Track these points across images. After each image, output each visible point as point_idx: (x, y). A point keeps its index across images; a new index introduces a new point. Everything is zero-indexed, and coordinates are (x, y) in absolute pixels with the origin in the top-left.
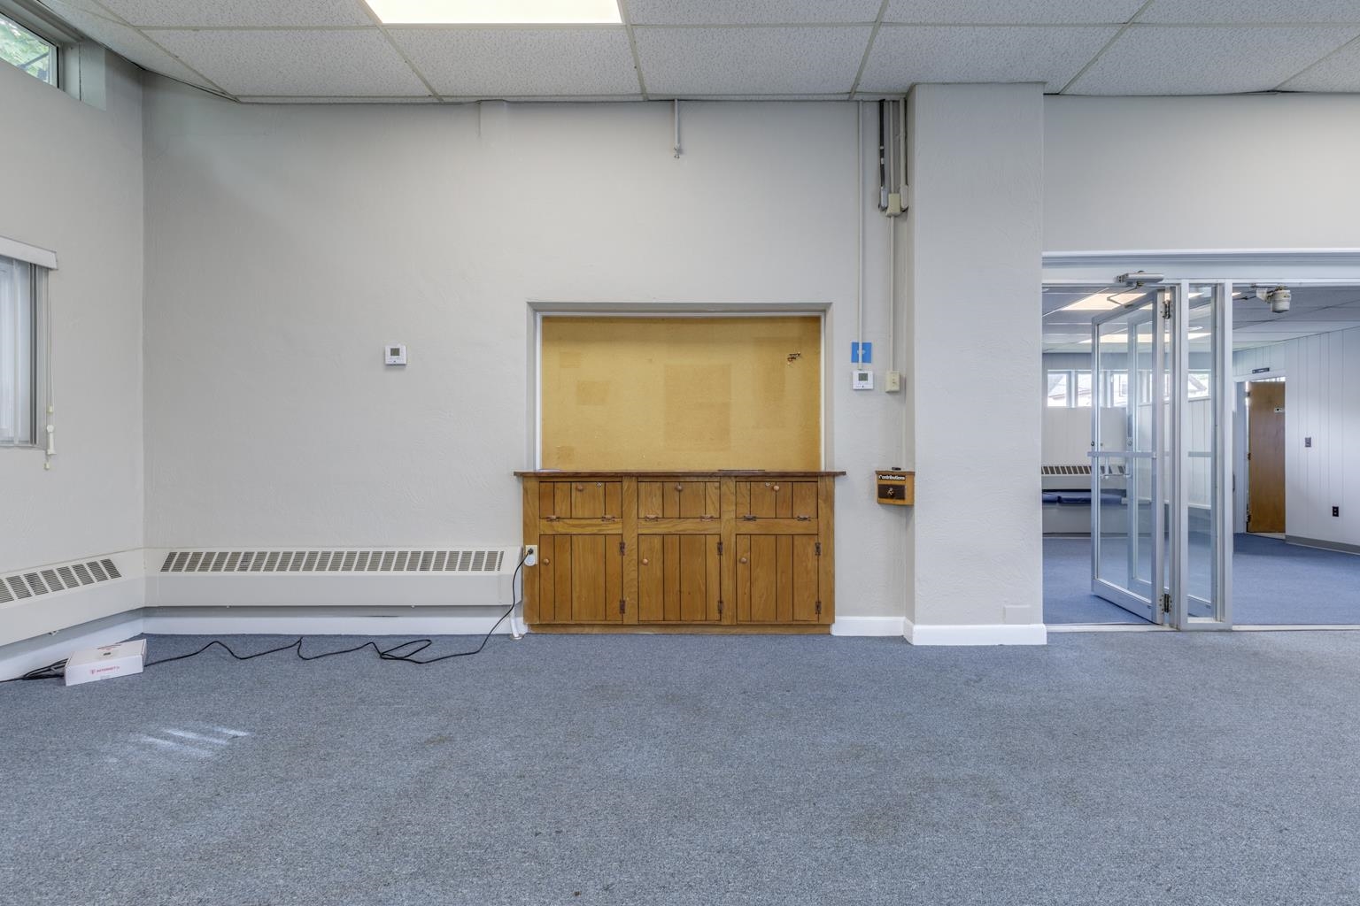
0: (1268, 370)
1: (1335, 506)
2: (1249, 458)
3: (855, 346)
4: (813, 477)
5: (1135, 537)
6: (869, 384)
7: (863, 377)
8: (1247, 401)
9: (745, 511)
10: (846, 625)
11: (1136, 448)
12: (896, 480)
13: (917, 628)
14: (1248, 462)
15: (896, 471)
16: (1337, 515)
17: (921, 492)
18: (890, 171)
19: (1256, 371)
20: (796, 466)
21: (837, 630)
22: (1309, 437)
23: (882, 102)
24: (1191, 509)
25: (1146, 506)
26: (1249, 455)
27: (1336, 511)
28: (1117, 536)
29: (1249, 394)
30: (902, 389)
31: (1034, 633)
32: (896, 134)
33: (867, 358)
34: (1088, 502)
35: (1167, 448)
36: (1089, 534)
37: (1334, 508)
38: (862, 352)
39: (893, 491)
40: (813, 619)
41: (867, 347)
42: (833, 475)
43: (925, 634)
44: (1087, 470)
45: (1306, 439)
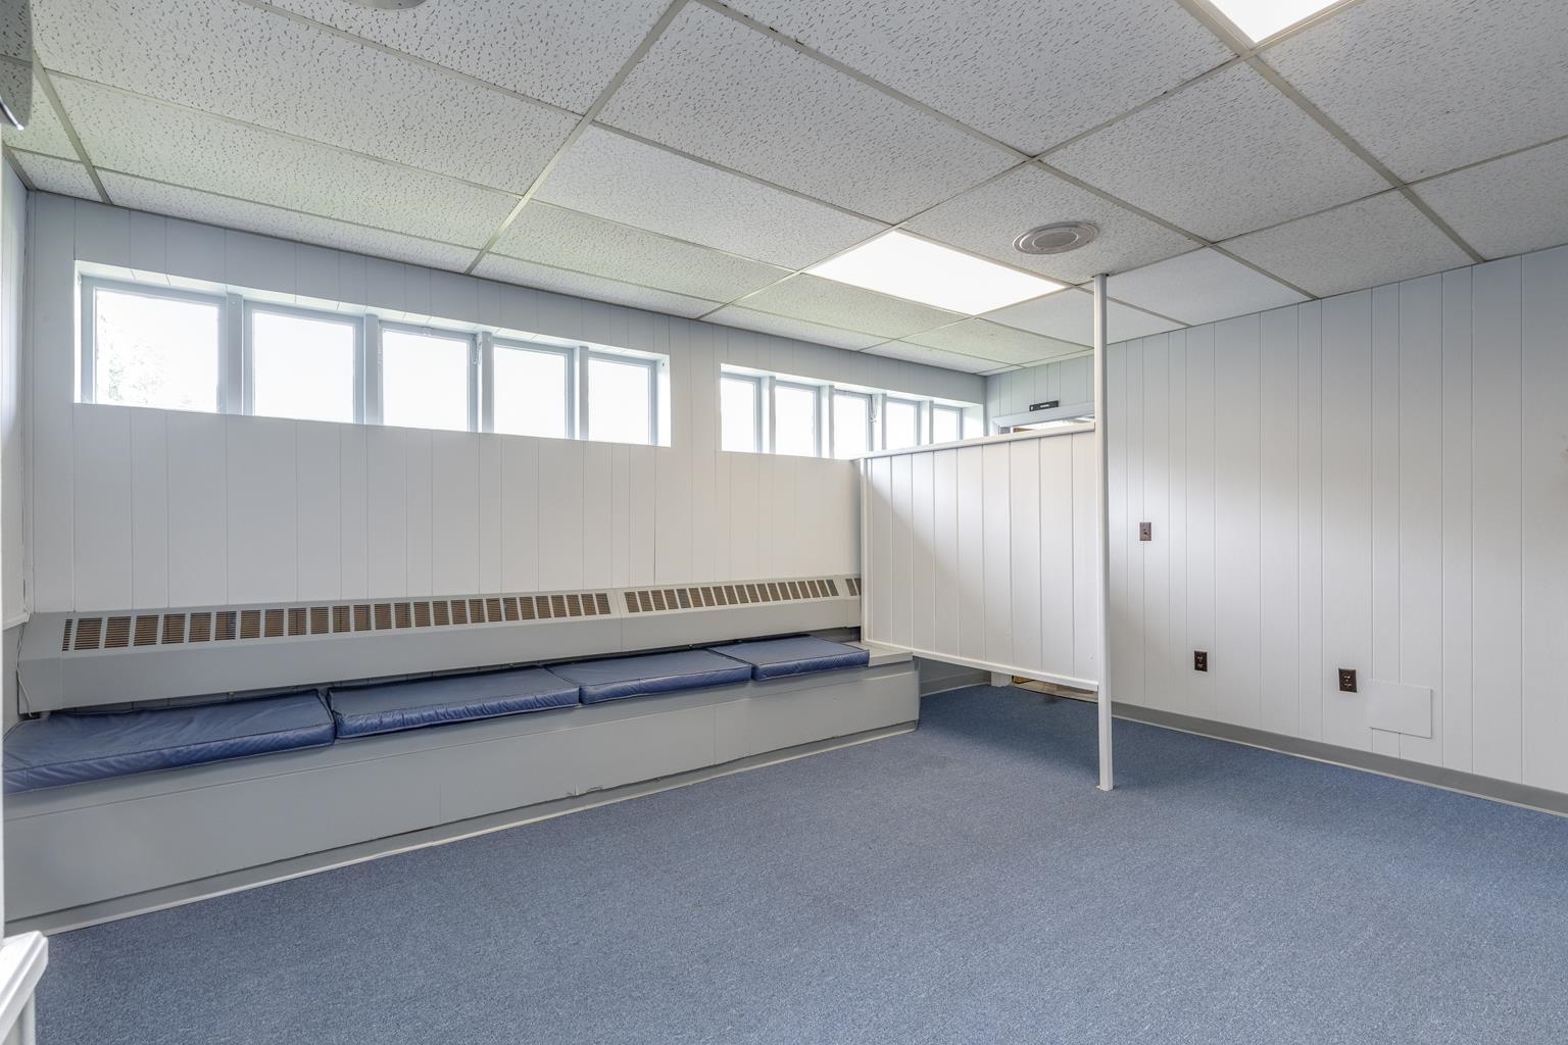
0: (1055, 404)
1: (1201, 650)
16: (1204, 668)
22: (1146, 521)
27: (1201, 661)
37: (1197, 655)
45: (1142, 525)
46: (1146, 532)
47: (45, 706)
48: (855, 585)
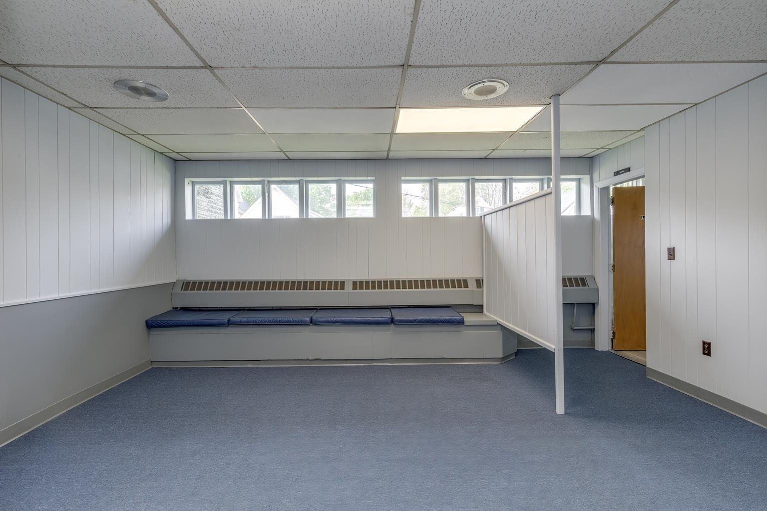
0: (628, 170)
1: (707, 341)
2: (614, 270)
14: (612, 275)
16: (709, 354)
22: (672, 246)
26: (614, 266)
27: (707, 349)
37: (704, 343)
45: (669, 249)
46: (671, 254)
47: (179, 306)
48: (479, 283)
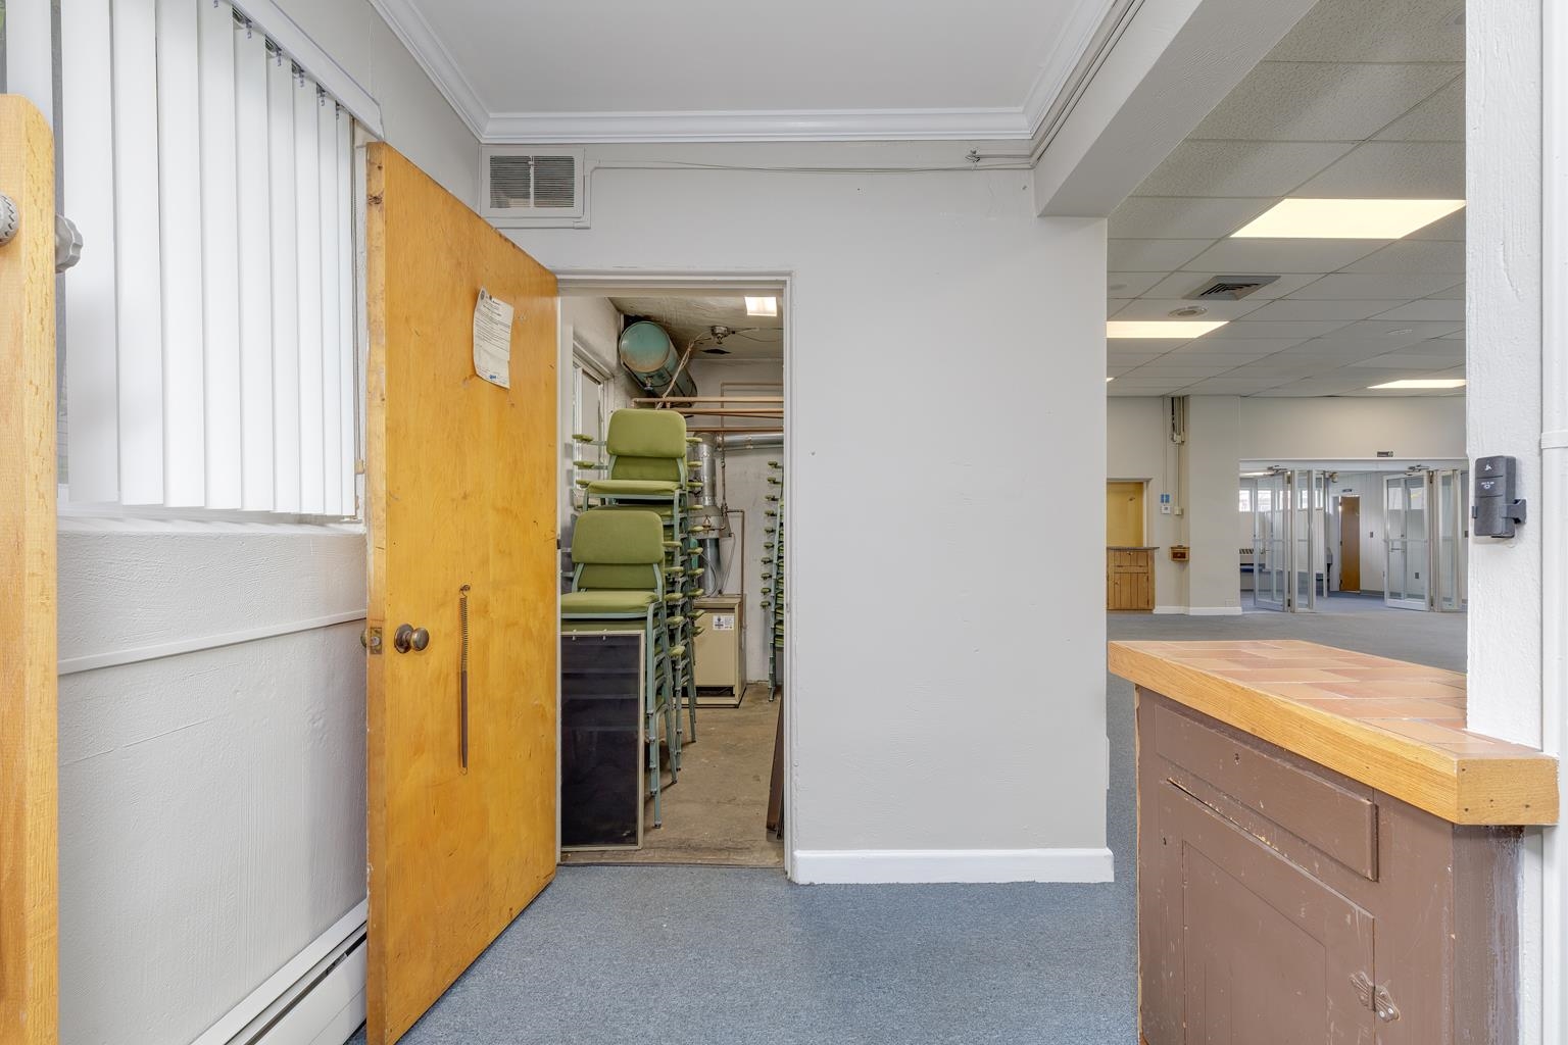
3: (1163, 496)
4: (1146, 550)
5: (1275, 592)
6: (1168, 512)
7: (1166, 509)
8: (1340, 508)
9: (1117, 563)
10: (1158, 610)
11: (1275, 537)
12: (1182, 550)
13: (1191, 609)
15: (1180, 547)
17: (1193, 555)
18: (1177, 425)
19: (1344, 491)
20: (1132, 544)
21: (1155, 612)
23: (1173, 399)
24: (1299, 573)
25: (1280, 573)
28: (1267, 591)
29: (1341, 504)
30: (1181, 515)
31: (1237, 611)
32: (1180, 409)
33: (1167, 501)
34: (1252, 571)
35: (1289, 538)
36: (1252, 590)
38: (1165, 499)
39: (1180, 555)
40: (1146, 607)
41: (1167, 496)
42: (1154, 548)
43: (1194, 611)
44: (1251, 551)
